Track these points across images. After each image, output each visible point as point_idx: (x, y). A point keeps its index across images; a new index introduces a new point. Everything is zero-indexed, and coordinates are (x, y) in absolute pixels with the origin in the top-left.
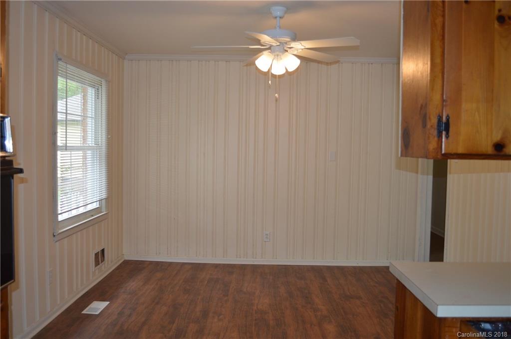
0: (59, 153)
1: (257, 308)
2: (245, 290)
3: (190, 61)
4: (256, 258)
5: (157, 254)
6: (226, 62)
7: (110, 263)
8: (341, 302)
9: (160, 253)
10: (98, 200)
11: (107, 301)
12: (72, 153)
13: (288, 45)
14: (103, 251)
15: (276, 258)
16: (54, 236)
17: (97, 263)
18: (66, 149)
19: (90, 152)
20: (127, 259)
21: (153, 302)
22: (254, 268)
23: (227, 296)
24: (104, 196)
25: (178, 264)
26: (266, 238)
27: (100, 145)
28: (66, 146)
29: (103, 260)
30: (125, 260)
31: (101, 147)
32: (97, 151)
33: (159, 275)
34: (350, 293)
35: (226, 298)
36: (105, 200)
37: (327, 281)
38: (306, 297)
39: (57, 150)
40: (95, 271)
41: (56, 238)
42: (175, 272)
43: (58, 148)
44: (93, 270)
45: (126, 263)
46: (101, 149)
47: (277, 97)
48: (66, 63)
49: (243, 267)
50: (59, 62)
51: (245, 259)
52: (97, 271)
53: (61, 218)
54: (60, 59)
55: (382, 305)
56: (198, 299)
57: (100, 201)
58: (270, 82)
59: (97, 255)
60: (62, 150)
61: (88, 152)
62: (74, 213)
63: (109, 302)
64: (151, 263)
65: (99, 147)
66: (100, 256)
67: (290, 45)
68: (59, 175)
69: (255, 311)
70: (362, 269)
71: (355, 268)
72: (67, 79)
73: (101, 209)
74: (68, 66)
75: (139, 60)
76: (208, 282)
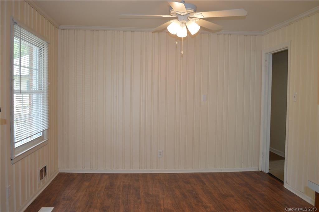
0: (15, 95)
1: (164, 207)
2: (151, 193)
3: (106, 31)
4: (153, 169)
5: (82, 168)
6: (132, 32)
7: (50, 176)
8: (221, 200)
9: (85, 167)
10: (42, 131)
11: (52, 207)
12: (24, 95)
13: (190, 15)
14: (45, 167)
15: (167, 169)
16: (12, 160)
17: (42, 177)
18: (20, 93)
19: (35, 95)
20: (60, 172)
21: (87, 206)
22: (153, 176)
23: (140, 198)
24: (46, 128)
25: (98, 174)
26: (160, 155)
27: (42, 90)
28: (20, 90)
29: (45, 174)
30: (60, 173)
31: (43, 91)
32: (40, 95)
33: (87, 184)
34: (225, 193)
35: (139, 201)
36: (46, 130)
37: (205, 184)
38: (196, 197)
39: (13, 94)
40: (40, 183)
41: (13, 161)
42: (98, 181)
43: (14, 92)
44: (39, 183)
45: (61, 175)
46: (43, 93)
47: (183, 53)
48: (20, 26)
49: (144, 175)
50: (15, 25)
51: (146, 170)
52: (41, 183)
53: (16, 145)
54: (16, 23)
55: (249, 201)
56: (119, 202)
57: (43, 131)
58: (177, 43)
59: (41, 171)
60: (17, 93)
61: (33, 95)
62: (25, 141)
63: (53, 208)
64: (79, 174)
65: (42, 91)
66: (43, 172)
67: (193, 15)
68: (15, 113)
69: (163, 209)
70: (226, 174)
71: (221, 174)
72: (21, 39)
73: (44, 137)
74: (22, 29)
75: (69, 30)
76: (123, 188)
